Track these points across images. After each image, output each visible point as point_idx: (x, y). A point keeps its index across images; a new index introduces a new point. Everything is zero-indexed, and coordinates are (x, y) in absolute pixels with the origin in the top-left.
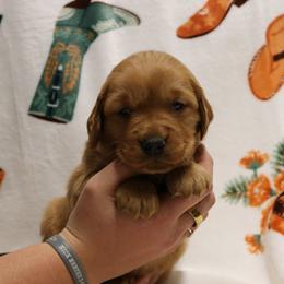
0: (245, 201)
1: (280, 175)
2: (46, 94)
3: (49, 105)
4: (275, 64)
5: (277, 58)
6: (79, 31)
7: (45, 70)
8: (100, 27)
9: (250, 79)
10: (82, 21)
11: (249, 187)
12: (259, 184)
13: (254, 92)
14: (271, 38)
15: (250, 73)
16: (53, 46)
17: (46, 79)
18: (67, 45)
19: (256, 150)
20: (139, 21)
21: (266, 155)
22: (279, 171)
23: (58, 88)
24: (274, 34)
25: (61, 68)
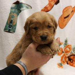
2: (8, 26)
3: (9, 28)
4: (65, 19)
5: (65, 18)
6: (17, 10)
7: (8, 20)
8: (22, 9)
10: (17, 8)
14: (64, 13)
15: (59, 22)
16: (10, 14)
17: (8, 22)
18: (14, 13)
20: (31, 8)
21: (62, 42)
23: (11, 24)
25: (12, 19)
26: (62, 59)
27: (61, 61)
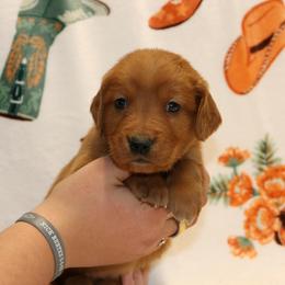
0: (225, 201)
1: (263, 174)
2: (9, 89)
3: (13, 101)
4: (252, 57)
5: (254, 50)
6: (44, 21)
7: (7, 64)
8: (67, 17)
9: (226, 72)
10: (46, 12)
11: (229, 186)
12: (240, 183)
13: (231, 86)
14: (248, 29)
15: (225, 66)
16: (16, 38)
17: (9, 73)
18: (31, 36)
19: (235, 146)
20: (108, 10)
21: (246, 152)
22: (261, 170)
23: (22, 83)
24: (251, 25)
25: (24, 62)
26: (249, 222)
27: (247, 227)
